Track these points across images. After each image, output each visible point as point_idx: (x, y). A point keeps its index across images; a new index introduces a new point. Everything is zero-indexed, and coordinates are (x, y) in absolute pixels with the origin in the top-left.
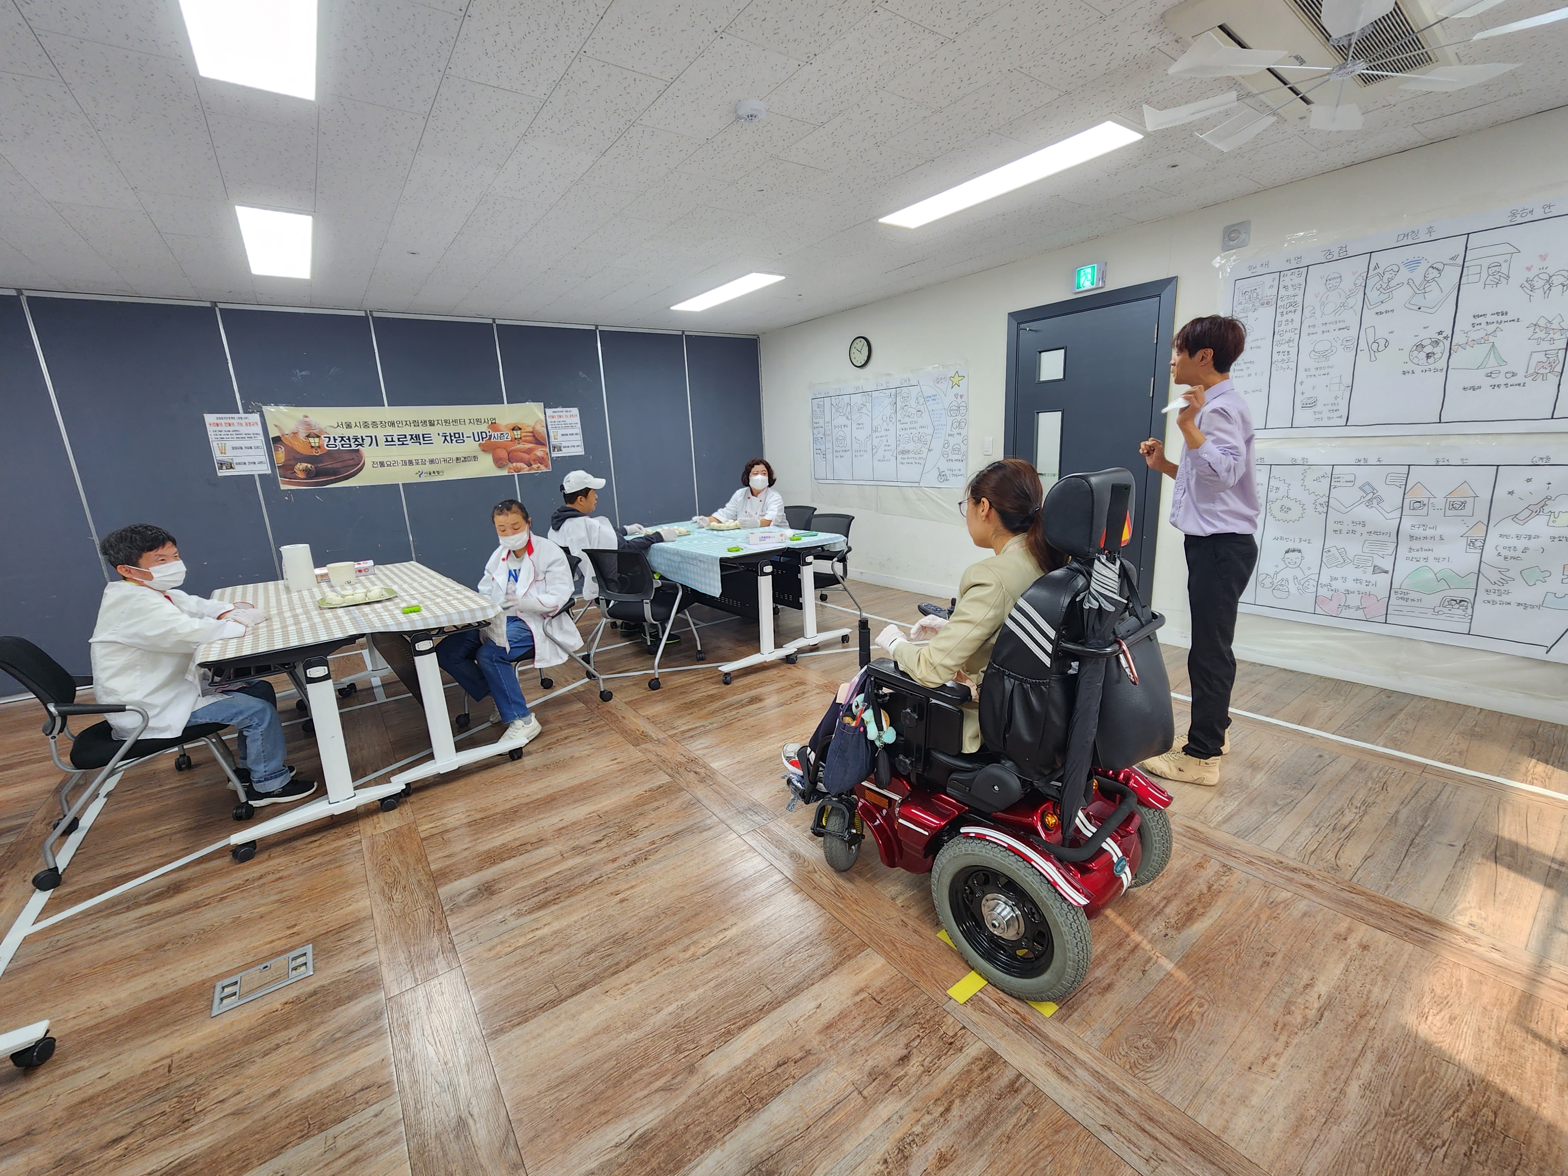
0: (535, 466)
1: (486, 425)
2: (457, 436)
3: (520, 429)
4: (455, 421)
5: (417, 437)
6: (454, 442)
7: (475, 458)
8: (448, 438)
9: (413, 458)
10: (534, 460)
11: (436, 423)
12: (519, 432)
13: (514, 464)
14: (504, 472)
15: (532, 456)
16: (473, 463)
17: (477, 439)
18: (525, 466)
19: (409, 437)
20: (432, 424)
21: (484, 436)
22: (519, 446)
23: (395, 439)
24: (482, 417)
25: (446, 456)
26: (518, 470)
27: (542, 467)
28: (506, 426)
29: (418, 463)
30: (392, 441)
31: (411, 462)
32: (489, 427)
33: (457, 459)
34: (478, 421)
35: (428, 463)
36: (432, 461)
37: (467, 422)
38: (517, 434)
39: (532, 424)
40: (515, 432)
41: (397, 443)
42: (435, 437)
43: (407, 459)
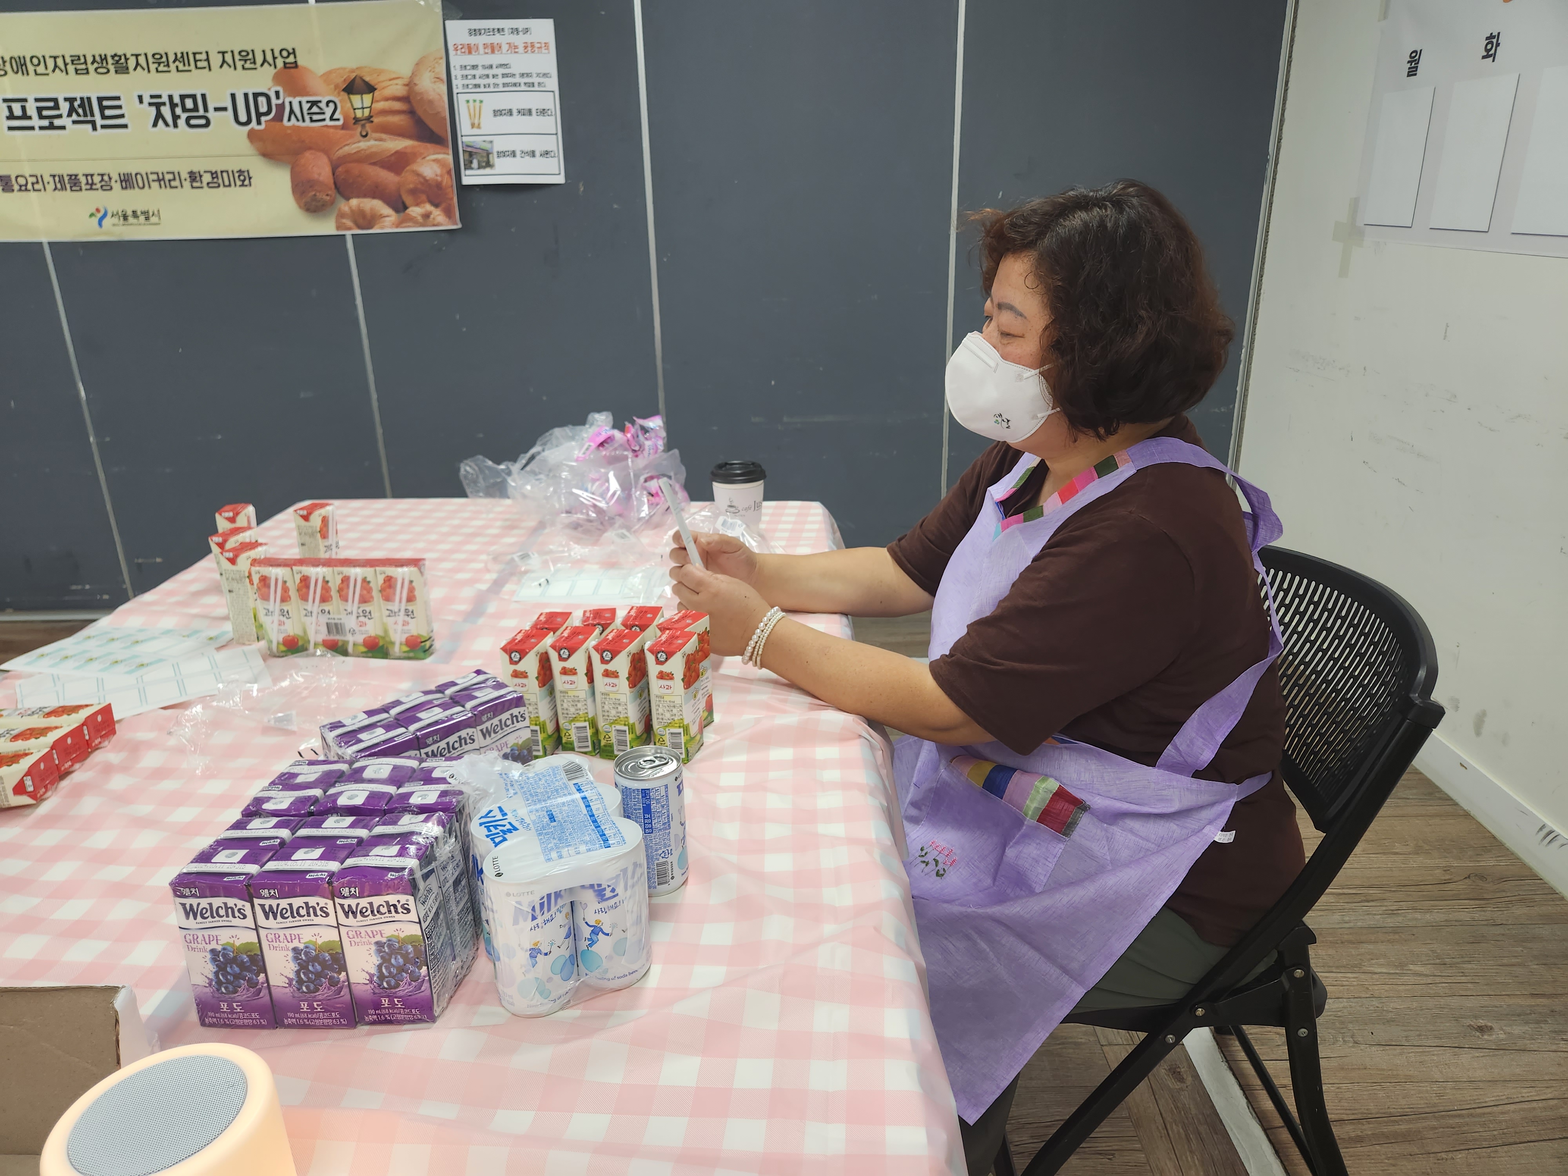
0: (415, 211)
1: (268, 72)
2: (189, 104)
3: (370, 89)
4: (182, 58)
5: (85, 103)
6: (181, 122)
7: (244, 178)
8: (166, 111)
9: (81, 169)
10: (414, 192)
11: (132, 63)
12: (367, 98)
13: (354, 202)
14: (326, 227)
15: (408, 179)
16: (236, 192)
17: (243, 118)
18: (386, 210)
19: (65, 107)
20: (121, 65)
21: (263, 108)
22: (363, 145)
23: (31, 110)
24: (258, 45)
25: (162, 167)
26: (365, 220)
27: (438, 215)
28: (327, 76)
29: (91, 186)
30: (25, 116)
31: (74, 182)
32: (277, 79)
33: (194, 177)
34: (247, 58)
35: (117, 186)
36: (127, 181)
37: (216, 60)
38: (361, 102)
39: (405, 71)
40: (356, 100)
41: (36, 122)
42: (130, 108)
43: (65, 170)
